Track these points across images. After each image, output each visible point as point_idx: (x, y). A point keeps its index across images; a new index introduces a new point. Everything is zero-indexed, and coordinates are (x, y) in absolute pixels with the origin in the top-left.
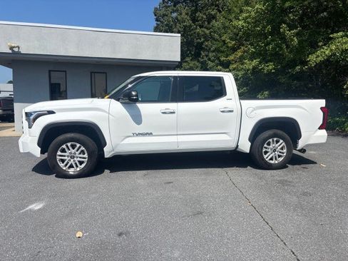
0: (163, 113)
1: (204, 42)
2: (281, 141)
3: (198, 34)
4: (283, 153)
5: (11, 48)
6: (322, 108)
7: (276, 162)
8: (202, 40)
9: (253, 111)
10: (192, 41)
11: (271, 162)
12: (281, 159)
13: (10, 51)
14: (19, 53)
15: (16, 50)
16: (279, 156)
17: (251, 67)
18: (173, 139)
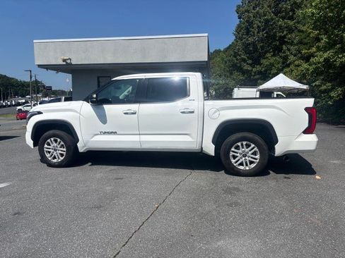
0: (125, 113)
1: (287, 34)
2: (253, 146)
3: (280, 26)
4: (256, 159)
5: (64, 60)
6: (307, 109)
7: (247, 168)
8: (285, 33)
9: (215, 112)
10: (275, 35)
11: (241, 167)
12: (253, 166)
13: (65, 63)
14: (71, 64)
15: (69, 61)
16: (251, 163)
17: (322, 60)
18: (136, 138)
